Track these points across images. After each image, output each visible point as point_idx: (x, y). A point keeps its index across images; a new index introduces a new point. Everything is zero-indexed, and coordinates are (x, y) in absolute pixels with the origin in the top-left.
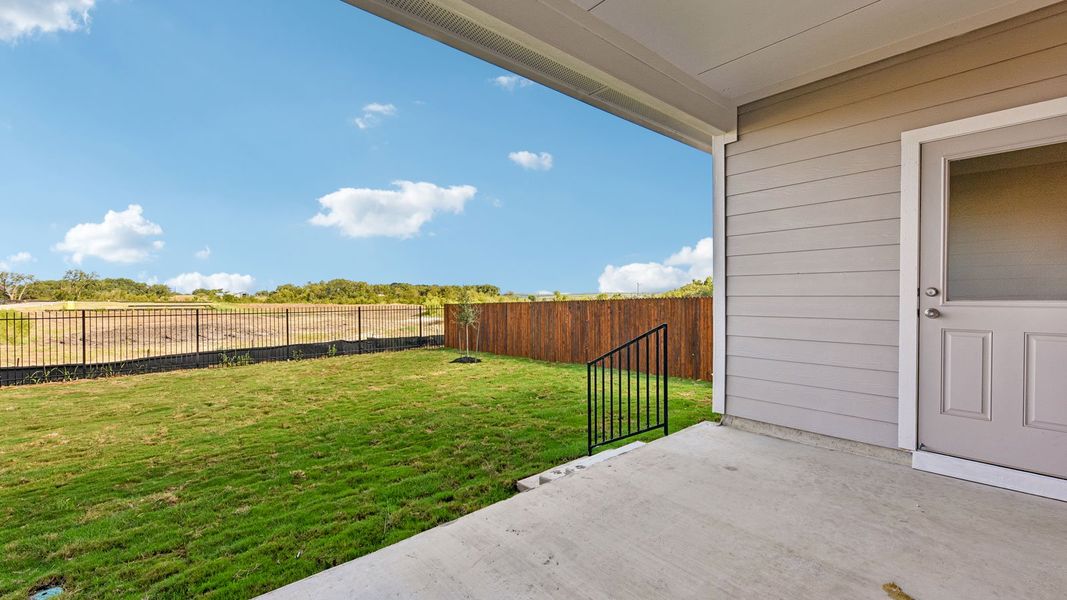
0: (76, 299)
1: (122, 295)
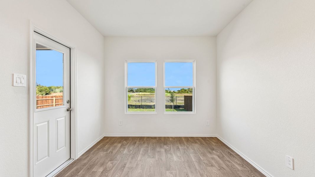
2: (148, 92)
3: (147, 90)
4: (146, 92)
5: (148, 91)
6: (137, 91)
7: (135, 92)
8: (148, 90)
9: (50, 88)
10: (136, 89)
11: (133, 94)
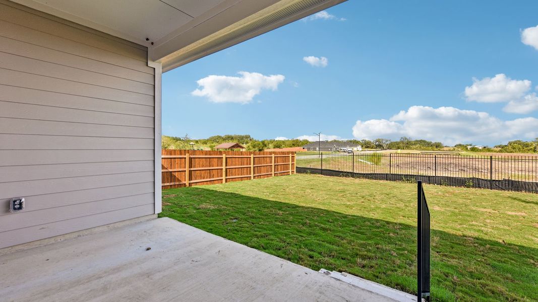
0: (403, 149)
1: (420, 147)
2: (416, 149)
3: (412, 145)
4: (411, 149)
5: (414, 147)
6: (390, 147)
7: (386, 150)
8: (415, 144)
9: (263, 142)
10: (388, 142)
11: (383, 152)
